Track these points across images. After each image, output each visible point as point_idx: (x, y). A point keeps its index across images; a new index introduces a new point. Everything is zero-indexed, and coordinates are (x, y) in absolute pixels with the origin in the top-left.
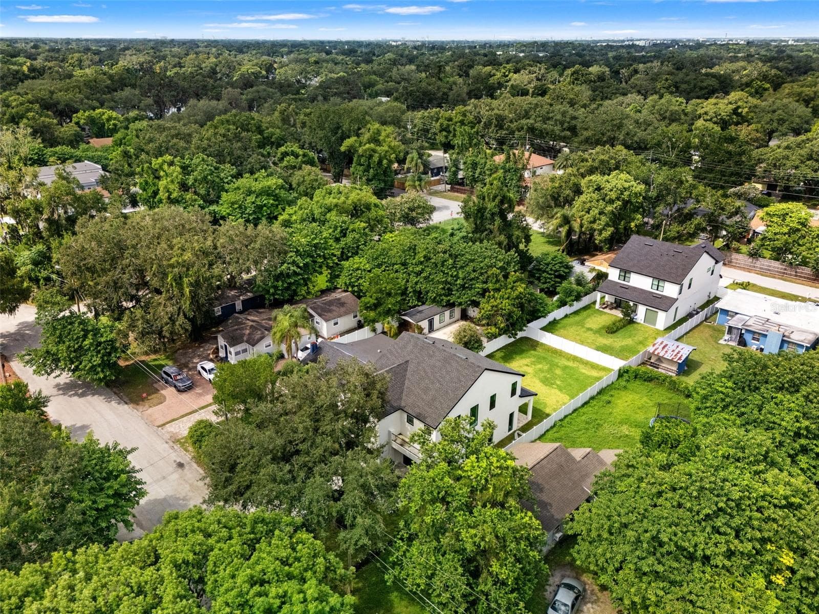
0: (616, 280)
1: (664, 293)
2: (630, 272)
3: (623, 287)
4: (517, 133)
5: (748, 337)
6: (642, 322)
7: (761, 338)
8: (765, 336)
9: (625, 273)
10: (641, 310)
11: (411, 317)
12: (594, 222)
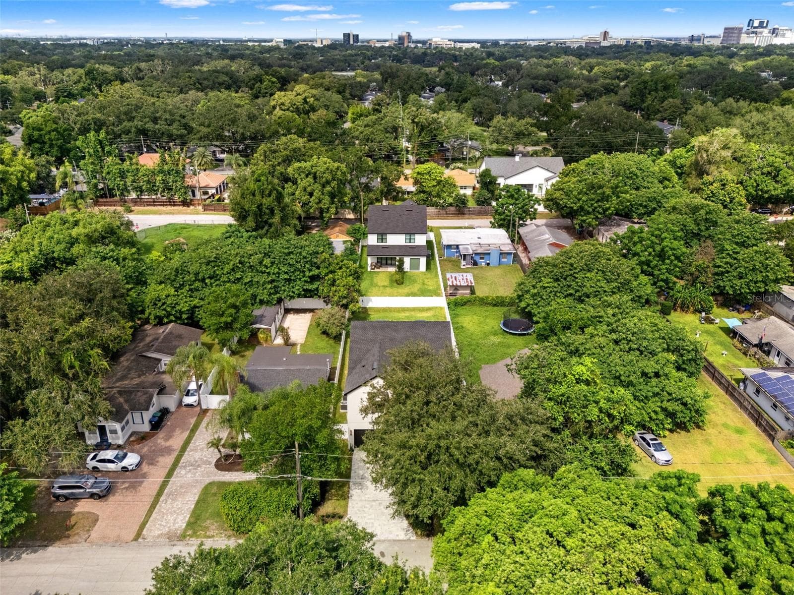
0: (375, 243)
1: (416, 244)
2: (386, 234)
3: (384, 247)
4: (123, 136)
5: (477, 258)
6: (409, 270)
7: (486, 257)
8: (489, 254)
9: (382, 236)
10: (407, 260)
11: (261, 323)
12: (320, 202)
